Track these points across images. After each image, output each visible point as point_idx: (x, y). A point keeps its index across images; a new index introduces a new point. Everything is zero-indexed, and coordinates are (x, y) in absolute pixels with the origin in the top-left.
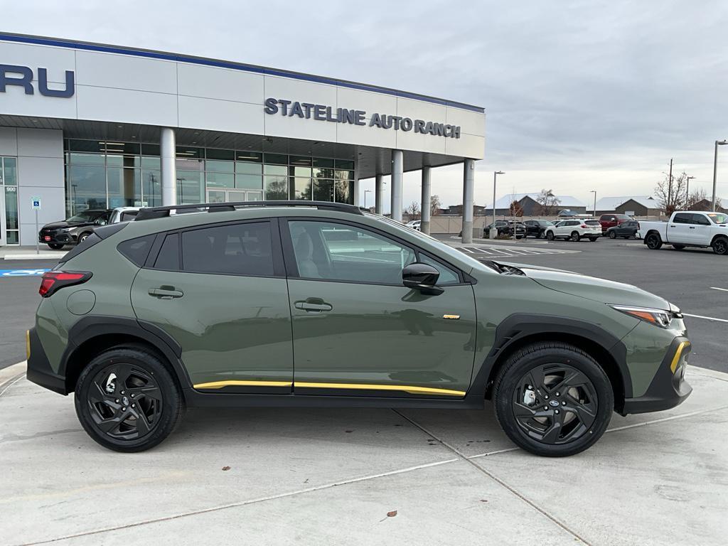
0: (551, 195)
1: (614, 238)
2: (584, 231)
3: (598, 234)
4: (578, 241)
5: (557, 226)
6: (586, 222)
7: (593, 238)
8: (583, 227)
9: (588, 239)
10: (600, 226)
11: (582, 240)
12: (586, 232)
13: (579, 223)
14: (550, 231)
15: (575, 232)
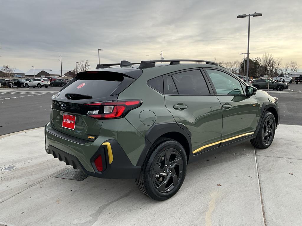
0: (7, 68)
1: (53, 86)
2: (43, 83)
3: (49, 85)
4: (41, 88)
5: (30, 82)
6: (43, 79)
7: (46, 86)
8: (43, 82)
9: (44, 87)
10: (49, 81)
11: (42, 87)
12: (44, 84)
13: (40, 80)
14: (26, 84)
15: (39, 84)
